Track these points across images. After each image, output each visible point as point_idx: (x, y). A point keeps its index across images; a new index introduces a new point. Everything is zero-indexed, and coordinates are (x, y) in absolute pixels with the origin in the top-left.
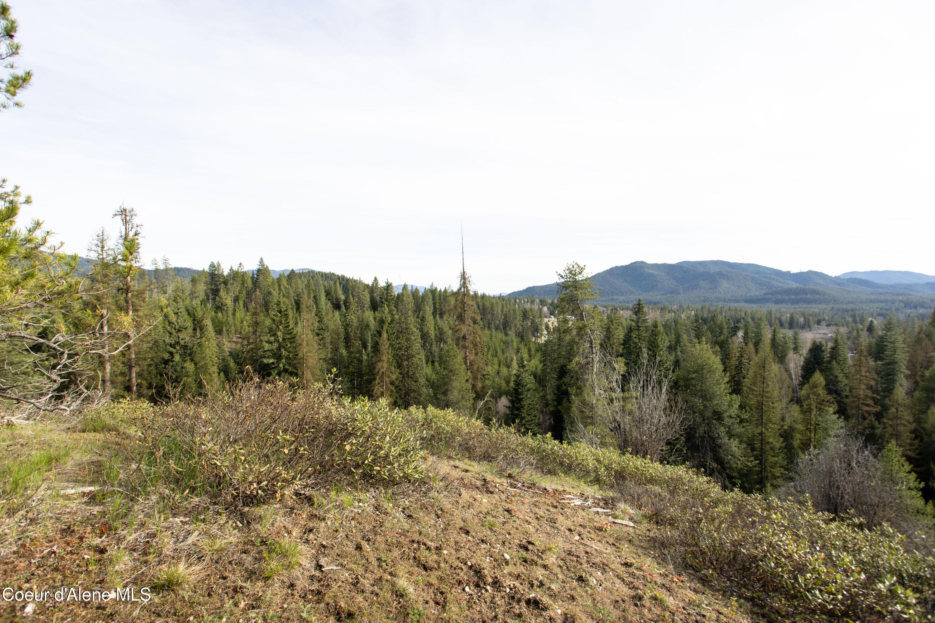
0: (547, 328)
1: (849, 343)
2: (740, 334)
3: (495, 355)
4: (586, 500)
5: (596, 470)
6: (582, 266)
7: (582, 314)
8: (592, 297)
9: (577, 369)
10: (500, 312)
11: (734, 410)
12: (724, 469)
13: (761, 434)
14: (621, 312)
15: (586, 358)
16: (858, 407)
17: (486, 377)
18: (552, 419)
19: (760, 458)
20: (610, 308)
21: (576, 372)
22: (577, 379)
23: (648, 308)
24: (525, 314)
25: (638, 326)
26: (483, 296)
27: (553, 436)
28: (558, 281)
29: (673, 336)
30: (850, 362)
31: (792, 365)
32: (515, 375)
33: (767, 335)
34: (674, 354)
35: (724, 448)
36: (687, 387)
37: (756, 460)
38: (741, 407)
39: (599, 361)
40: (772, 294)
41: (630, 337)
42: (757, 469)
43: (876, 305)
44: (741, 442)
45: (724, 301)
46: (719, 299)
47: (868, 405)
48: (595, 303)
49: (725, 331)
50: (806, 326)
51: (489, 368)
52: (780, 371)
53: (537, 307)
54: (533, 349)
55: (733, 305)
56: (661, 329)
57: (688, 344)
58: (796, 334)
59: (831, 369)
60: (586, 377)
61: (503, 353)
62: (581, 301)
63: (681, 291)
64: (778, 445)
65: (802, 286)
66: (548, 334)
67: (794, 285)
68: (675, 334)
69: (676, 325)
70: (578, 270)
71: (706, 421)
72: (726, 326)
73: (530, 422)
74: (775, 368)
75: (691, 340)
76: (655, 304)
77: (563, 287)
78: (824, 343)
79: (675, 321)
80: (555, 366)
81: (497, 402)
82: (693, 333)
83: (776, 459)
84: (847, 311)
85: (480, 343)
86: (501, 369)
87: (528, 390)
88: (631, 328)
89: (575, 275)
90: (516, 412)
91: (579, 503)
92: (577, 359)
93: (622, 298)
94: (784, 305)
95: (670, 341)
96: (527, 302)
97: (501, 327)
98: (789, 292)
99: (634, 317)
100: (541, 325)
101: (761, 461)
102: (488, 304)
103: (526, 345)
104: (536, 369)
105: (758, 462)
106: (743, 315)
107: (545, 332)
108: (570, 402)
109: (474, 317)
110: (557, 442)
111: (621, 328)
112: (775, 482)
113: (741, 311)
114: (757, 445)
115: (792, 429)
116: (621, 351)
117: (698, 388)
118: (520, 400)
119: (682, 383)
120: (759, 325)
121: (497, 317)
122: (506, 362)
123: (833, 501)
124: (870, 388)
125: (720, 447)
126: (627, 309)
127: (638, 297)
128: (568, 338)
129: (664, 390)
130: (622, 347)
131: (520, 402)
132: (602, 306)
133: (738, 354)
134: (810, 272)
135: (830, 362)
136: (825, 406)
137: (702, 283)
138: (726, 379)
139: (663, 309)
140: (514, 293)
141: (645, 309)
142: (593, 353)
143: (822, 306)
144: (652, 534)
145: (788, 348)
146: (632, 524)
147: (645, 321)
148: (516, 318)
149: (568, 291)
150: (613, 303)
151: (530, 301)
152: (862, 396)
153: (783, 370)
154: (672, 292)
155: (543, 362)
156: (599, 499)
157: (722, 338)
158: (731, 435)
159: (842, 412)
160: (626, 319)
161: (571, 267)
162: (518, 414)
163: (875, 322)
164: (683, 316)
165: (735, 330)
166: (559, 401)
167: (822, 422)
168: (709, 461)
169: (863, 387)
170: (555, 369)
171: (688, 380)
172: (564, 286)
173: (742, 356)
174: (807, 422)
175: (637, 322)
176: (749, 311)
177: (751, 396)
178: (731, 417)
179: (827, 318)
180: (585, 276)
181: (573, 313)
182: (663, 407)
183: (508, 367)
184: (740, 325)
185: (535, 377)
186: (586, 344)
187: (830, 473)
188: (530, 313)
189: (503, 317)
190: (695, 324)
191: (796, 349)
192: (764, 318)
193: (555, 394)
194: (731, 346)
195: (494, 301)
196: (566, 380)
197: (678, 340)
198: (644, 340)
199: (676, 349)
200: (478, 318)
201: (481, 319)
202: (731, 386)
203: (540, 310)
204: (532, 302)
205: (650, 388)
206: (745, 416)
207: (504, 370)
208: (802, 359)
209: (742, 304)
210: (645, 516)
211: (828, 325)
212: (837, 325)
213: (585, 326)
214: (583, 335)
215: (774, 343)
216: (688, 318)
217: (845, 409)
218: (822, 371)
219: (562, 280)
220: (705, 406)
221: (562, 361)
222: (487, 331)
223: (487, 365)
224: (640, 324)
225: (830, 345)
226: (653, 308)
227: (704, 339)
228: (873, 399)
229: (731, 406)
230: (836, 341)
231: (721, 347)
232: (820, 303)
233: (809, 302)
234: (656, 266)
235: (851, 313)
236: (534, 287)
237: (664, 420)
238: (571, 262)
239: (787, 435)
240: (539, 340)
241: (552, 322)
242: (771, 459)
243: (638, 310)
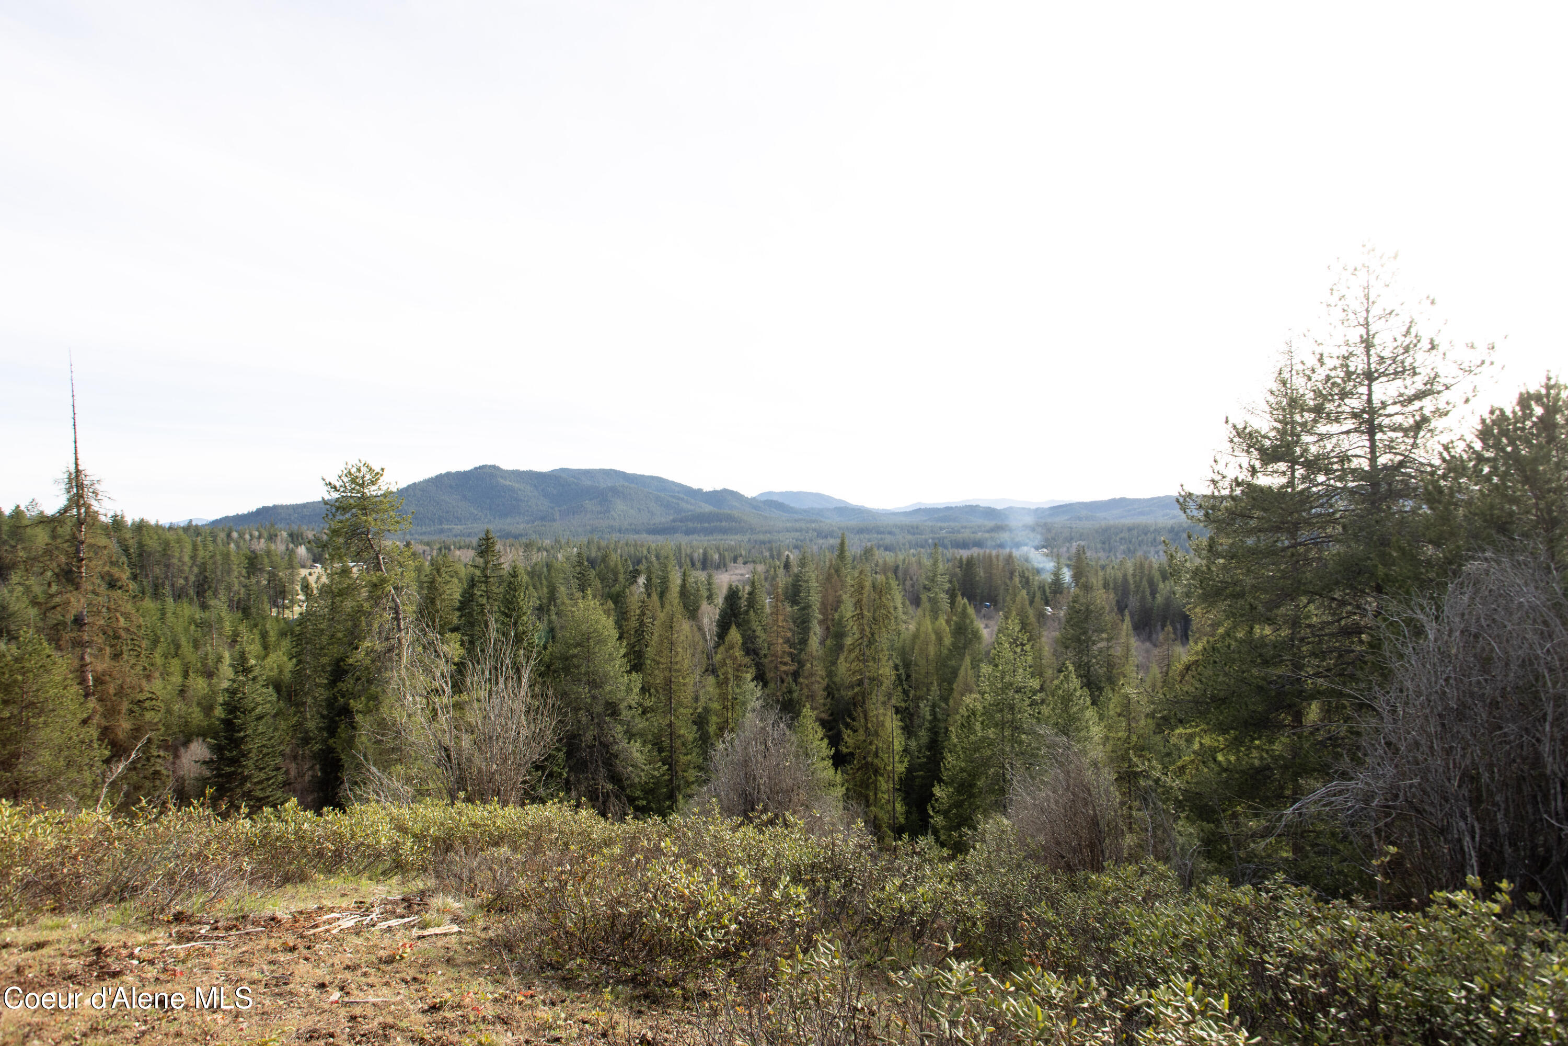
0: (306, 587)
1: (767, 585)
2: (642, 580)
3: (175, 650)
4: (368, 911)
5: (395, 848)
6: (378, 470)
7: (378, 558)
8: (398, 527)
9: (368, 661)
10: (186, 559)
11: (634, 698)
12: (623, 788)
13: (670, 725)
14: (458, 553)
15: (387, 639)
16: (776, 668)
17: (147, 704)
18: (318, 767)
19: (670, 762)
20: (437, 546)
21: (367, 668)
22: (370, 682)
23: (505, 545)
24: (253, 563)
25: (486, 577)
26: (140, 527)
27: (300, 803)
28: (327, 497)
29: (545, 590)
30: (768, 610)
31: (706, 621)
32: (227, 690)
33: (676, 581)
34: (546, 618)
35: (622, 756)
36: (567, 670)
37: (664, 764)
38: (643, 690)
39: (413, 643)
40: (681, 521)
41: (472, 595)
42: (666, 777)
43: (793, 534)
44: (644, 743)
45: (620, 531)
46: (612, 529)
47: (785, 664)
48: (408, 537)
49: (621, 577)
50: (721, 565)
51: (157, 685)
52: (692, 631)
53: (281, 548)
54: (272, 633)
55: (632, 537)
56: (524, 578)
57: (568, 602)
58: (710, 576)
59: (748, 622)
60: (387, 675)
61: (196, 644)
62: (376, 534)
63: (557, 516)
64: (690, 737)
65: (716, 510)
66: (307, 600)
67: (707, 508)
68: (548, 587)
69: (549, 571)
70: (368, 477)
71: (596, 721)
72: (622, 571)
73: (265, 784)
74: (686, 626)
75: (572, 594)
76: (516, 537)
77: (338, 509)
78: (741, 587)
79: (547, 566)
80: (325, 660)
81: (176, 756)
82: (574, 583)
83: (689, 757)
84: (763, 543)
85: (127, 630)
86: (190, 682)
87: (260, 718)
88: (473, 580)
89: (362, 485)
90: (229, 769)
91: (351, 923)
92: (367, 643)
93: (458, 528)
94: (696, 536)
95: (540, 598)
96: (260, 537)
97: (192, 592)
98: (701, 517)
99: (480, 561)
100: (292, 582)
101: (670, 765)
102: (152, 544)
103: (256, 626)
104: (281, 672)
105: (666, 767)
106: (645, 552)
107: (301, 597)
108: (354, 728)
109: (110, 575)
110: (309, 814)
111: (455, 580)
112: (689, 791)
113: (642, 546)
114: (666, 743)
115: (707, 710)
116: (456, 621)
117: (583, 670)
118: (236, 743)
119: (558, 664)
120: (666, 566)
121: (181, 571)
122: (204, 665)
123: (749, 798)
124: (787, 641)
125: (616, 757)
126: (468, 547)
127: (486, 526)
128: (348, 605)
129: (525, 680)
130: (458, 614)
131: (237, 746)
132: (421, 542)
133: (638, 612)
134: (725, 491)
135: (747, 612)
136: (742, 671)
137: (588, 504)
138: (623, 651)
139: (528, 546)
140: (226, 519)
141: (498, 547)
142: (400, 630)
143: (738, 537)
144: (491, 934)
145: (701, 596)
146: (455, 928)
147: (497, 567)
148: (229, 572)
149: (348, 516)
150: (443, 537)
151: (266, 535)
152: (780, 653)
153: (695, 628)
154: (543, 519)
155: (297, 656)
156: (395, 903)
157: (617, 588)
158: (630, 735)
159: (761, 678)
160: (466, 565)
161: (354, 470)
162: (233, 773)
163: (791, 557)
164: (560, 556)
165: (635, 575)
166: (332, 730)
167: (740, 694)
168: (602, 782)
169: (780, 641)
170: (324, 666)
171: (567, 659)
172: (340, 507)
173: (643, 614)
174: (723, 697)
175: (484, 570)
176: (653, 546)
177: (657, 672)
178: (630, 708)
179: (743, 553)
180: (384, 488)
181: (357, 557)
182: (524, 709)
183: (210, 675)
184: (642, 567)
185: (278, 687)
186: (386, 614)
187: (746, 762)
188: (266, 560)
189: (196, 570)
190: (578, 569)
191: (710, 598)
192: (671, 556)
193: (323, 717)
194: (628, 600)
195: (171, 536)
196: (347, 684)
197: (552, 596)
198: (495, 600)
199: (549, 610)
200: (124, 575)
201: (134, 577)
202: (629, 661)
203: (291, 553)
204: (272, 538)
205: (501, 680)
206: (648, 703)
207: (199, 684)
208: (718, 611)
209: (644, 536)
210: (481, 907)
211: (745, 563)
212: (754, 562)
213: (383, 581)
214: (379, 597)
215: (684, 592)
216: (568, 559)
217: (764, 673)
218: (738, 626)
219: (335, 495)
220: (594, 697)
221: (336, 651)
222: (149, 604)
223: (148, 677)
224: (489, 572)
225: (748, 588)
226: (512, 545)
227: (589, 592)
228: (791, 654)
229: (629, 690)
230: (753, 584)
231: (615, 603)
232: (736, 534)
233: (724, 531)
234: (517, 474)
235: (768, 545)
236: (275, 507)
237: (525, 732)
238: (353, 461)
239: (700, 722)
240: (287, 614)
241: (317, 576)
242: (683, 759)
243: (485, 548)
